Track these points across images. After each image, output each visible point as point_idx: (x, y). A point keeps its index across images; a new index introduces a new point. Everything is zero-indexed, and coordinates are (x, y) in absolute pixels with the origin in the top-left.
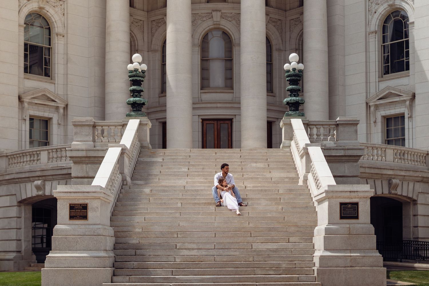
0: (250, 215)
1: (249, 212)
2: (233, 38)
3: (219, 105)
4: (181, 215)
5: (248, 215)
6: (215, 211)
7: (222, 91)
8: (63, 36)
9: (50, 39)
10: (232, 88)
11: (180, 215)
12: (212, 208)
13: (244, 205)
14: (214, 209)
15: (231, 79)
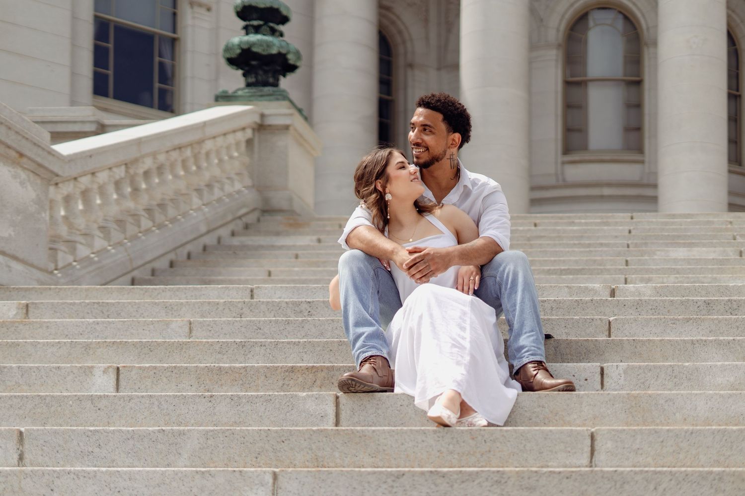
0: (605, 464)
1: (592, 437)
2: (644, 26)
3: (607, 191)
4: (27, 456)
5: (585, 460)
6: (337, 424)
7: (616, 158)
8: (209, 9)
9: (175, 14)
10: (640, 150)
11: (21, 458)
12: (311, 406)
13: (548, 381)
14: (331, 410)
15: (639, 129)
